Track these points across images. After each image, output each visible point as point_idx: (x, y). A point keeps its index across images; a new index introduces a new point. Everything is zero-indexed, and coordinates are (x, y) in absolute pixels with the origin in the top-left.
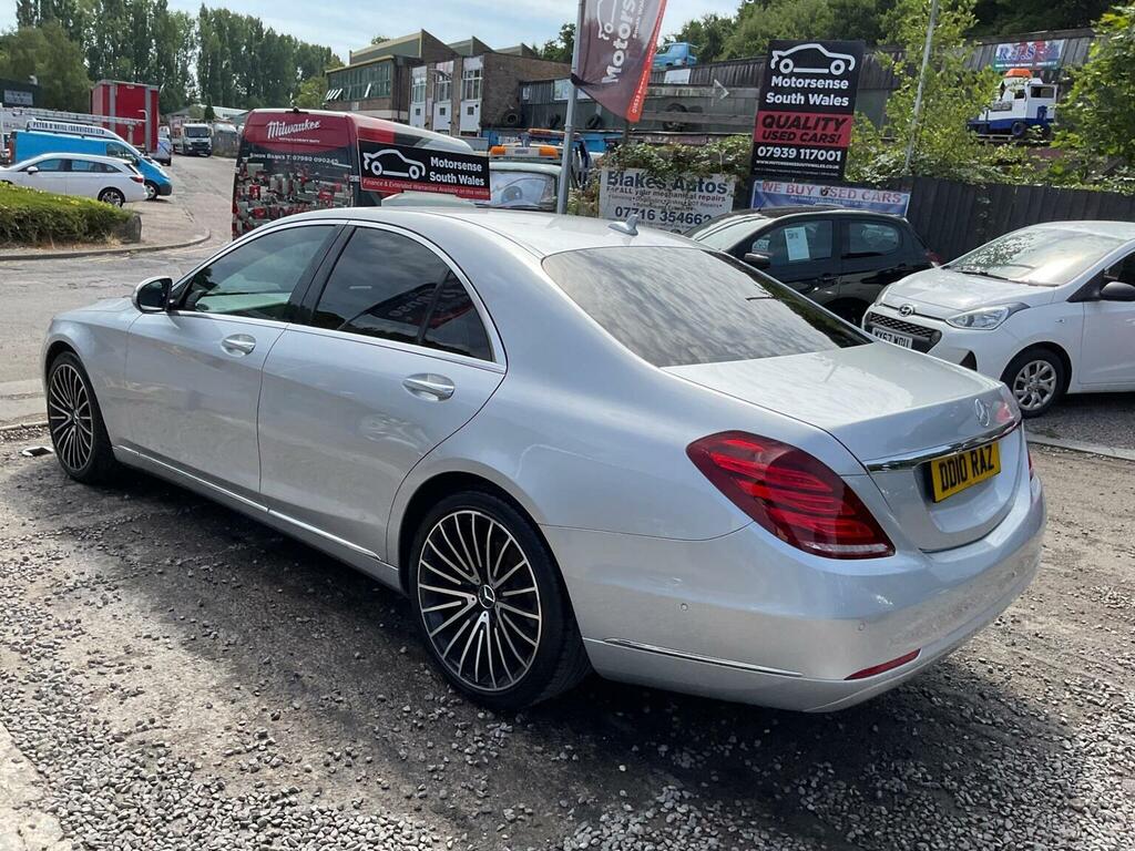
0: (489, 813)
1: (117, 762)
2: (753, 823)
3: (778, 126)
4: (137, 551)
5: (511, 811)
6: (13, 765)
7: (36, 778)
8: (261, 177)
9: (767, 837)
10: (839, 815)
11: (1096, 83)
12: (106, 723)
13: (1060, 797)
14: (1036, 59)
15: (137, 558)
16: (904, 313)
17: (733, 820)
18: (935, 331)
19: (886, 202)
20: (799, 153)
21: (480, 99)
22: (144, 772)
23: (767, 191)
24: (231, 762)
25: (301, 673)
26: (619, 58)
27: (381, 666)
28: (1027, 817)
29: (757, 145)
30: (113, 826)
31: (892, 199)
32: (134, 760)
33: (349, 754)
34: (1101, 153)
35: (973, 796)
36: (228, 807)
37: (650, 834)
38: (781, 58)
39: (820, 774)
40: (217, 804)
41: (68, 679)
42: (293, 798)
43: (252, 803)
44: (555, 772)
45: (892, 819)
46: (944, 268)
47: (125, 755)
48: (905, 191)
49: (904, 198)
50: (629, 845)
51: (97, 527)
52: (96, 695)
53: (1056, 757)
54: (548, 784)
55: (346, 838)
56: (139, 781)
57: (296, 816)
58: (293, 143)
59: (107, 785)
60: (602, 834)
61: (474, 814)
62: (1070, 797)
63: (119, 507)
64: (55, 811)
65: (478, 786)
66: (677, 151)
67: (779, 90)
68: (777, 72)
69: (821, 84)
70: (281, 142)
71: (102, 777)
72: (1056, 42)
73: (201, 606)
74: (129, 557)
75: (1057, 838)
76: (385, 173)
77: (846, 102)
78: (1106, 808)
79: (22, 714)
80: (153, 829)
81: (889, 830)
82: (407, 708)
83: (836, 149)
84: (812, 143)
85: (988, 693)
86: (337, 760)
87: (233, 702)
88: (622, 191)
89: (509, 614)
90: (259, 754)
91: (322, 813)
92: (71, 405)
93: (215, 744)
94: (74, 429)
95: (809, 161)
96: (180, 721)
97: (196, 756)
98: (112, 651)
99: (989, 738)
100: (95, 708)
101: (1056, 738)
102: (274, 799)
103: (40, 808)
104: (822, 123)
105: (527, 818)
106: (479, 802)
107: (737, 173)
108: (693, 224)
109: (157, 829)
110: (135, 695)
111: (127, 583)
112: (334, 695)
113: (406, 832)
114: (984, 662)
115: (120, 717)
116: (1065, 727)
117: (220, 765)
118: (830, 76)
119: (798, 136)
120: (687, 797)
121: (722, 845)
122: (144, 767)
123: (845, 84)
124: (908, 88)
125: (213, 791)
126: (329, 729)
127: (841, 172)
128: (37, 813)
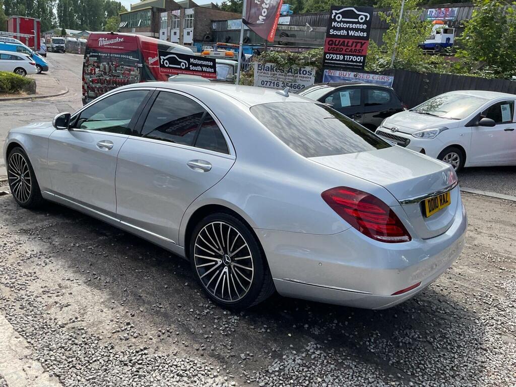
0: (234, 356)
1: (63, 337)
2: (348, 358)
3: (335, 45)
4: (57, 240)
5: (244, 355)
6: (16, 339)
7: (28, 345)
8: (96, 64)
9: (355, 364)
10: (384, 354)
11: (475, 29)
12: (55, 319)
13: (476, 344)
14: (445, 16)
15: (57, 244)
16: (393, 131)
17: (340, 357)
18: (407, 139)
19: (383, 80)
20: (344, 58)
21: (193, 28)
22: (76, 341)
23: (330, 74)
24: (115, 336)
25: (142, 295)
26: (264, 12)
27: (177, 291)
28: (463, 353)
29: (325, 53)
30: (66, 366)
31: (386, 79)
32: (71, 336)
33: (168, 331)
34: (477, 60)
35: (440, 344)
36: (117, 356)
37: (305, 364)
38: (336, 14)
39: (375, 336)
40: (112, 355)
41: (34, 300)
42: (146, 351)
43: (128, 354)
44: (261, 337)
45: (407, 355)
46: (410, 111)
47: (67, 334)
48: (391, 76)
49: (391, 79)
50: (297, 369)
51: (36, 229)
52: (49, 307)
53: (473, 327)
54: (258, 343)
55: (172, 369)
56: (74, 345)
57: (148, 359)
58: (110, 48)
59: (60, 347)
60: (285, 364)
61: (228, 356)
62: (481, 344)
63: (46, 220)
64: (38, 360)
65: (227, 344)
66: (289, 56)
67: (335, 29)
68: (335, 20)
69: (354, 26)
70: (105, 48)
71: (58, 344)
72: (454, 9)
73: (91, 265)
74: (54, 243)
75: (477, 362)
76: (170, 66)
77: (365, 34)
78: (496, 348)
79: (16, 316)
80: (84, 367)
81: (407, 360)
82: (192, 310)
83: (361, 56)
84: (350, 53)
85: (442, 300)
86: (164, 334)
87: (112, 309)
88: (264, 73)
89: (238, 267)
90: (128, 332)
91: (160, 357)
92: (20, 172)
93: (107, 328)
94: (21, 183)
95: (349, 61)
96: (89, 318)
97: (99, 334)
98: (53, 287)
99: (444, 319)
100: (49, 312)
101: (472, 319)
102: (137, 352)
103: (31, 358)
104: (355, 44)
105: (251, 358)
106: (229, 351)
107: (317, 66)
108: (297, 89)
109: (86, 367)
110: (67, 306)
111: (55, 255)
112: (158, 305)
113: (198, 365)
114: (439, 286)
115: (62, 317)
116: (475, 314)
117: (110, 337)
118: (358, 23)
119: (344, 50)
120: (319, 347)
121: (337, 368)
122: (76, 339)
123: (365, 27)
124: (392, 29)
125: (109, 349)
126: (158, 320)
127: (363, 66)
128: (30, 361)
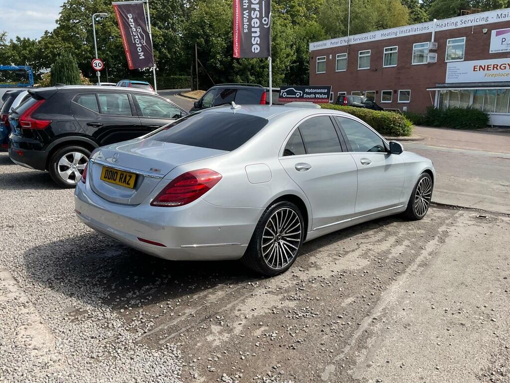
76: (287, 96)
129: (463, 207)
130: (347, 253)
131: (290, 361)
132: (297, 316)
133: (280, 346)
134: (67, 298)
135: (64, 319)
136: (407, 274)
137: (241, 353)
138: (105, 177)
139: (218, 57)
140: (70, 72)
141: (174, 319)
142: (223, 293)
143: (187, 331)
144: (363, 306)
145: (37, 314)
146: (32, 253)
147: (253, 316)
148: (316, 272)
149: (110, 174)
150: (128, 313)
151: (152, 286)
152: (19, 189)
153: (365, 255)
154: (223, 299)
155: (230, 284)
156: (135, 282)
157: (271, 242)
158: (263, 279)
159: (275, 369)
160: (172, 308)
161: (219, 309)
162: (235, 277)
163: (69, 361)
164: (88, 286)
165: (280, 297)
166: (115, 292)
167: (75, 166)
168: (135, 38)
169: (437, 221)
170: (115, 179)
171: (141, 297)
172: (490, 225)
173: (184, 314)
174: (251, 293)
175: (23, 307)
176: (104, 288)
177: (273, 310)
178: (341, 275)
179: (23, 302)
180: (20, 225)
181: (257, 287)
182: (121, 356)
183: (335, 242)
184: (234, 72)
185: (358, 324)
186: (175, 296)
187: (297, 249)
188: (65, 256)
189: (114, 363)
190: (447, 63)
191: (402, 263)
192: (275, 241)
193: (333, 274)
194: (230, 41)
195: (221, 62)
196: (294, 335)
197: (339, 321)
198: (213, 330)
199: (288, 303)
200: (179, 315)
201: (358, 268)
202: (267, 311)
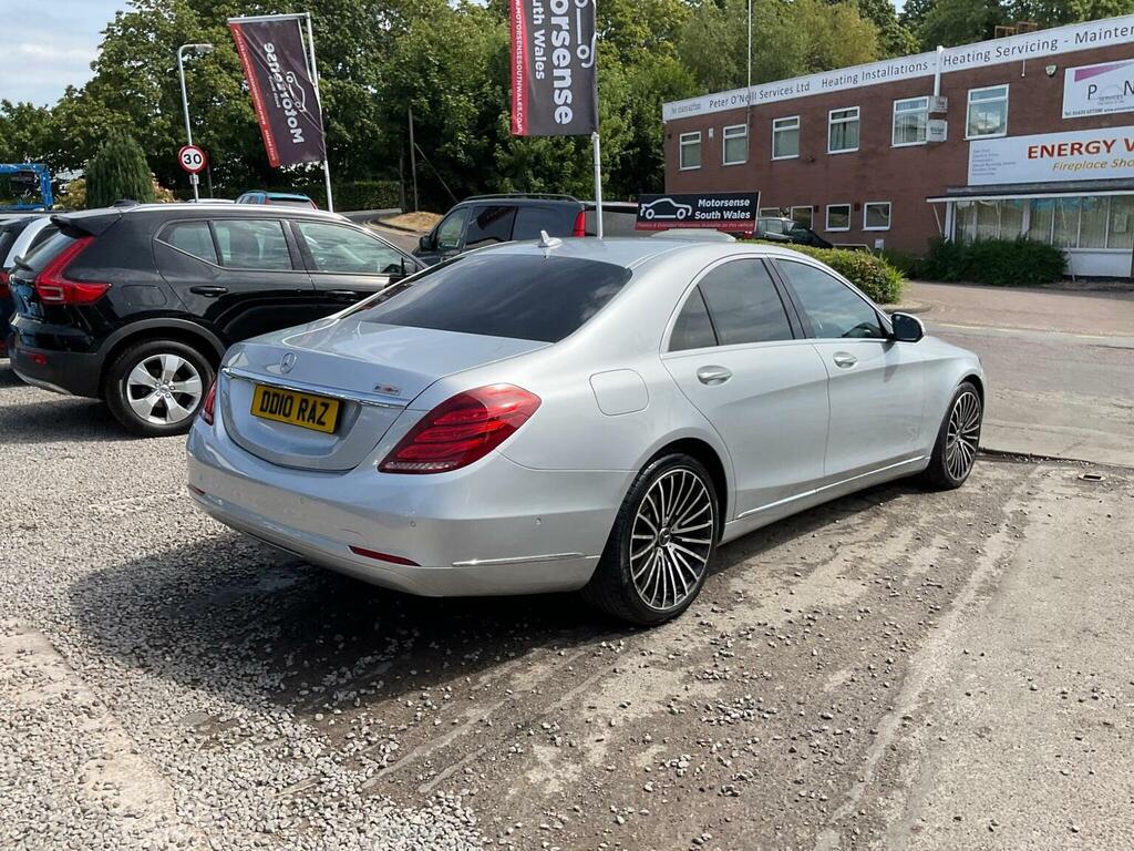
76: (657, 217)
129: (1044, 458)
130: (811, 568)
131: (733, 825)
132: (728, 718)
133: (702, 790)
134: (185, 692)
135: (186, 741)
136: (956, 613)
137: (613, 808)
138: (262, 409)
139: (461, 136)
140: (129, 177)
141: (444, 734)
142: (547, 667)
143: (480, 760)
144: (873, 690)
145: (121, 731)
146: (89, 589)
147: (626, 719)
148: (750, 613)
149: (274, 401)
150: (332, 722)
151: (379, 657)
152: (37, 441)
153: (853, 572)
154: (548, 682)
155: (561, 647)
156: (337, 649)
157: (649, 548)
158: (633, 633)
159: (699, 844)
160: (435, 707)
161: (546, 705)
162: (568, 631)
163: (214, 842)
164: (230, 662)
165: (681, 673)
166: (295, 673)
167: (165, 386)
168: (282, 96)
169: (994, 490)
170: (287, 411)
171: (357, 683)
172: (1113, 495)
173: (465, 720)
174: (612, 668)
175: (85, 715)
176: (267, 664)
177: (669, 706)
178: (809, 618)
179: (84, 704)
180: (51, 525)
181: (623, 652)
182: (335, 827)
183: (778, 543)
184: (496, 170)
185: (871, 732)
186: (435, 680)
187: (705, 561)
188: (165, 592)
189: (321, 843)
190: (968, 141)
191: (940, 587)
192: (657, 545)
193: (790, 617)
194: (486, 103)
195: (468, 149)
196: (729, 763)
197: (826, 727)
198: (540, 757)
199: (698, 688)
200: (454, 724)
201: (845, 601)
202: (655, 708)
